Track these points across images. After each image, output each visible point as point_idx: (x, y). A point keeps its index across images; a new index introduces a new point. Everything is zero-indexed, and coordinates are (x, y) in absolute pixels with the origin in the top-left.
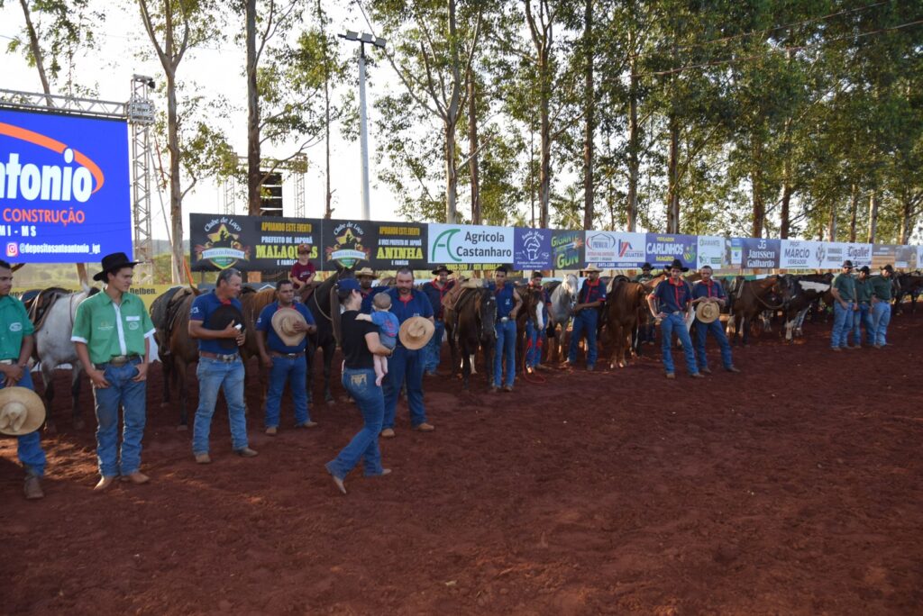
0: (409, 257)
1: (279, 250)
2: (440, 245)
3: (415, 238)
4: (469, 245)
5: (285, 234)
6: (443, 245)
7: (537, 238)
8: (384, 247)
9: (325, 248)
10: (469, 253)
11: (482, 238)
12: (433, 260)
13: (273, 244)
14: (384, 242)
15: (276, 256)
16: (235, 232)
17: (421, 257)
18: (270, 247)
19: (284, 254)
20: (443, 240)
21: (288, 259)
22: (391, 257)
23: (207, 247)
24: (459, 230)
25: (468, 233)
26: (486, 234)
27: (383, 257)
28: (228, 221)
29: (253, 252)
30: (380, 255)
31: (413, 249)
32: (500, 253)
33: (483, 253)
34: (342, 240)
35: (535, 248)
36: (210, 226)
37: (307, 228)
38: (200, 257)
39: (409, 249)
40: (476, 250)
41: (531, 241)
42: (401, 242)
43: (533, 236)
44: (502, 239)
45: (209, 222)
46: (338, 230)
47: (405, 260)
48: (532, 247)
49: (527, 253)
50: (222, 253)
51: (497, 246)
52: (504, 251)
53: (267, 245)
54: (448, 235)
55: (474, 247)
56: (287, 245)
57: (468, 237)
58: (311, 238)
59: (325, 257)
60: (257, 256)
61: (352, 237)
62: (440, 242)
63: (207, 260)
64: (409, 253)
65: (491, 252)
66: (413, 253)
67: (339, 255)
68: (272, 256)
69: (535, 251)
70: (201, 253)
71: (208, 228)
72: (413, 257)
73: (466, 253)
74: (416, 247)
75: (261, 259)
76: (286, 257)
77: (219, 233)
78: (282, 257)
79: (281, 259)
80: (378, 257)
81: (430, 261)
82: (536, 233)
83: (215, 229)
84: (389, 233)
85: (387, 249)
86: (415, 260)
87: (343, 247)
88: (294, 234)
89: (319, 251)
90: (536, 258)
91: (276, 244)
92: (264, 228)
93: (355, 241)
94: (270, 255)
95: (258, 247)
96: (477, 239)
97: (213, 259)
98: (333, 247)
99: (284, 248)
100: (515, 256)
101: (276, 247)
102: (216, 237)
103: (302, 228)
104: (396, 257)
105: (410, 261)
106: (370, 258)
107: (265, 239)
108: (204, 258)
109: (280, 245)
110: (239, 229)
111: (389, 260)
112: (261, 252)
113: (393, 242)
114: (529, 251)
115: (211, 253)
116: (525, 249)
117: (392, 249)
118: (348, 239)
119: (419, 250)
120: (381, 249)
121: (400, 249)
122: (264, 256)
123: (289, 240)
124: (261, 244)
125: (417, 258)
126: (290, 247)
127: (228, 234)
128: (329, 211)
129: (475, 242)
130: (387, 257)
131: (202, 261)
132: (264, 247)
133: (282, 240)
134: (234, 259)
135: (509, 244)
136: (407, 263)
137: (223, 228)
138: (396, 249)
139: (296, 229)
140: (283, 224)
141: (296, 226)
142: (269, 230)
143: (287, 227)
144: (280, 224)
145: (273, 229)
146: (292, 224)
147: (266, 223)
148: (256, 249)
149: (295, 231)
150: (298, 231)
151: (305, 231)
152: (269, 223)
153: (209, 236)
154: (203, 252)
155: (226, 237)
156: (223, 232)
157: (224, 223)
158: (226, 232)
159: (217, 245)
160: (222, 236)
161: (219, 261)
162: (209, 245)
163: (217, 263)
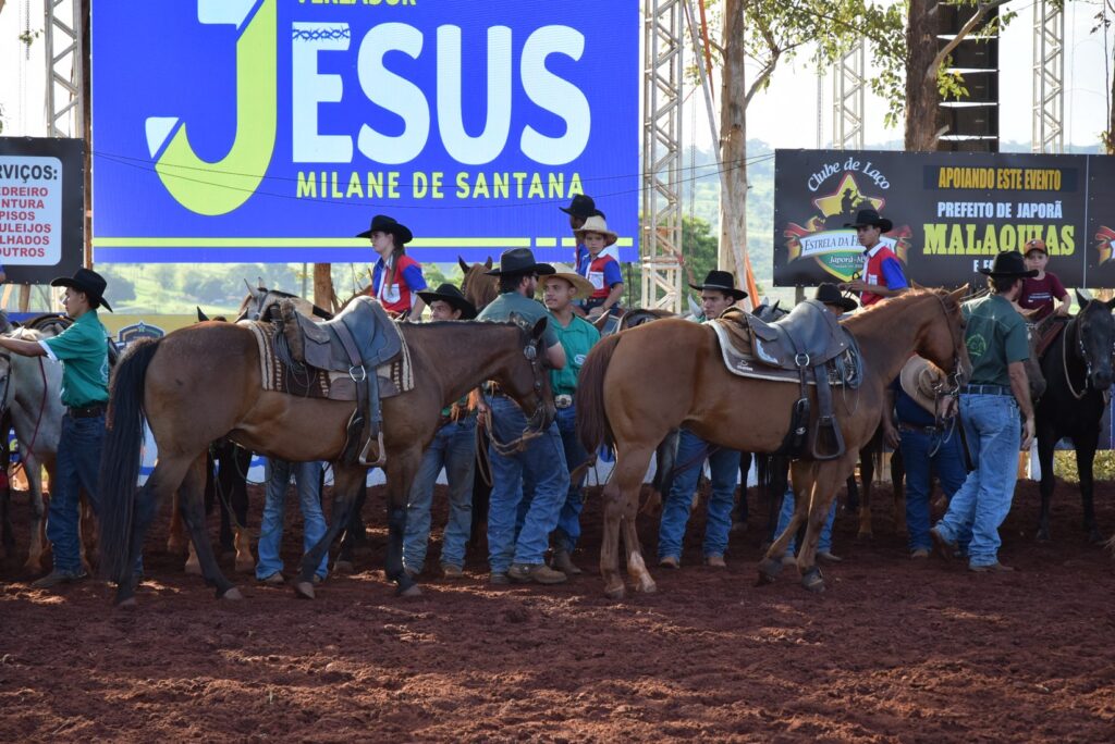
1: (980, 235)
5: (993, 195)
9: (1094, 229)
13: (964, 222)
15: (971, 251)
16: (878, 192)
18: (957, 228)
19: (990, 245)
23: (812, 227)
28: (862, 167)
29: (918, 240)
36: (820, 179)
37: (1050, 179)
38: (795, 252)
45: (819, 169)
50: (843, 241)
53: (950, 222)
56: (999, 224)
58: (1059, 204)
59: (1094, 253)
60: (927, 251)
63: (811, 259)
68: (961, 251)
70: (797, 243)
71: (814, 183)
75: (935, 257)
77: (840, 195)
78: (985, 252)
79: (981, 258)
83: (830, 187)
88: (1016, 196)
89: (1077, 238)
91: (971, 221)
92: (943, 183)
94: (957, 248)
95: (928, 228)
97: (823, 257)
99: (990, 229)
101: (971, 228)
102: (831, 205)
103: (1037, 179)
107: (946, 208)
108: (804, 253)
109: (981, 224)
110: (885, 185)
112: (934, 240)
115: (821, 244)
122: (942, 251)
123: (1004, 210)
124: (936, 220)
126: (1007, 228)
127: (861, 198)
131: (800, 260)
132: (943, 228)
133: (987, 209)
137: (849, 183)
139: (1022, 183)
140: (991, 170)
141: (1023, 175)
142: (956, 186)
143: (1000, 179)
144: (983, 170)
145: (967, 184)
146: (1013, 171)
147: (949, 169)
148: (923, 233)
149: (1019, 187)
150: (1027, 187)
151: (1045, 186)
152: (957, 169)
153: (816, 202)
154: (803, 241)
155: (854, 205)
156: (848, 192)
157: (852, 172)
158: (855, 192)
159: (834, 223)
160: (846, 202)
161: (837, 260)
162: (817, 223)
163: (833, 266)
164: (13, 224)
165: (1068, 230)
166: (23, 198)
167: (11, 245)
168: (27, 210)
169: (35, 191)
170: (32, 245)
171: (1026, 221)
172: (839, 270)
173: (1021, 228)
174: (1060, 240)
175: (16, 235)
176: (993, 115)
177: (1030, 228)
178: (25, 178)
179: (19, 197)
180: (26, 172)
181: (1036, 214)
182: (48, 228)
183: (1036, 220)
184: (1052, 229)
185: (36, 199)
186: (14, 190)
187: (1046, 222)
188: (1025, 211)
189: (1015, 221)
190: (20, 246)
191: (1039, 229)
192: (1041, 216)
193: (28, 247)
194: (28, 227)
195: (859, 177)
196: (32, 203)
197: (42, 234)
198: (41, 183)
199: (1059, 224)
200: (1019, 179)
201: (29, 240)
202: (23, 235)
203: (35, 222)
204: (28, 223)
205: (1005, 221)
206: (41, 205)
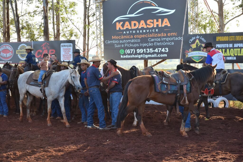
1: (226, 51)
13: (222, 48)
16: (203, 43)
19: (228, 54)
21: (230, 56)
23: (190, 51)
28: (200, 37)
36: (191, 40)
37: (241, 38)
38: (187, 56)
45: (191, 38)
50: (197, 54)
53: (219, 49)
56: (230, 49)
63: (190, 58)
70: (187, 54)
71: (190, 41)
76: (229, 55)
83: (194, 42)
88: (234, 42)
91: (224, 48)
92: (217, 40)
99: (228, 50)
101: (224, 50)
102: (194, 46)
103: (238, 38)
107: (218, 46)
108: (189, 56)
109: (226, 49)
110: (205, 41)
115: (192, 54)
123: (231, 45)
126: (232, 49)
131: (188, 58)
133: (227, 45)
134: (202, 57)
137: (197, 41)
139: (235, 39)
140: (228, 37)
141: (235, 37)
142: (220, 40)
143: (230, 38)
144: (226, 37)
145: (223, 40)
146: (233, 37)
147: (219, 37)
149: (234, 40)
150: (236, 40)
152: (220, 37)
153: (191, 45)
154: (188, 54)
155: (198, 46)
156: (197, 43)
157: (198, 39)
158: (199, 43)
159: (195, 50)
161: (195, 58)
162: (191, 50)
163: (194, 59)
164: (66, 54)
166: (68, 50)
167: (66, 58)
168: (68, 52)
169: (69, 49)
170: (69, 58)
171: (236, 48)
172: (196, 60)
173: (235, 50)
175: (67, 56)
177: (237, 49)
178: (68, 47)
179: (67, 50)
180: (68, 46)
181: (238, 46)
182: (71, 55)
183: (238, 48)
184: (242, 49)
185: (69, 50)
186: (66, 49)
188: (236, 45)
190: (67, 58)
191: (239, 49)
192: (240, 46)
193: (68, 58)
194: (68, 55)
196: (69, 51)
197: (70, 56)
198: (70, 48)
200: (234, 38)
201: (69, 57)
202: (68, 56)
203: (69, 54)
204: (68, 54)
206: (70, 51)
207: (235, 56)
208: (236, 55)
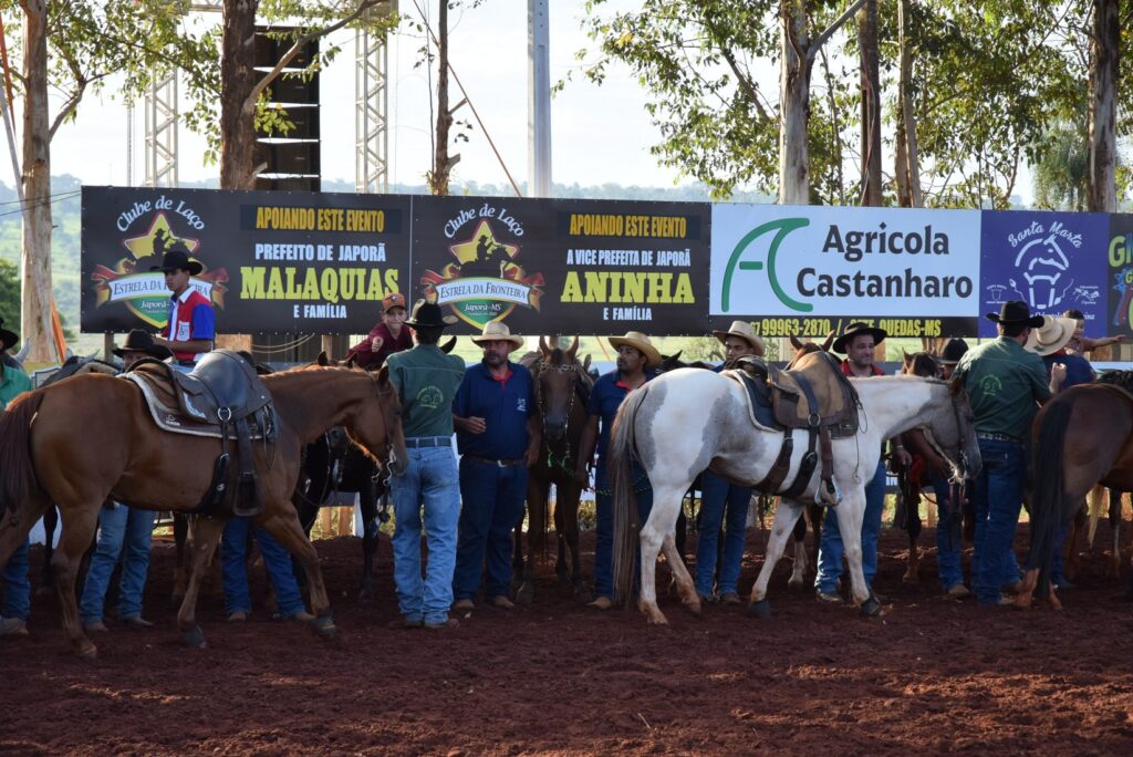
0: (653, 299)
1: (300, 279)
2: (744, 266)
3: (673, 244)
4: (835, 264)
6: (758, 266)
7: (1059, 240)
8: (581, 270)
9: (419, 272)
10: (836, 287)
11: (876, 243)
12: (725, 306)
13: (283, 264)
14: (583, 256)
15: (291, 295)
16: (190, 232)
17: (690, 299)
18: (275, 272)
19: (310, 290)
20: (757, 251)
21: (322, 301)
22: (601, 298)
23: (122, 270)
24: (804, 222)
25: (834, 230)
26: (888, 232)
27: (578, 298)
28: (175, 206)
29: (235, 284)
30: (571, 292)
31: (667, 278)
32: (935, 287)
33: (878, 287)
34: (467, 252)
35: (1052, 271)
36: (130, 218)
37: (373, 220)
38: (104, 296)
39: (653, 277)
40: (859, 278)
41: (1040, 251)
42: (632, 257)
43: (1046, 235)
44: (943, 245)
45: (129, 207)
46: (456, 225)
47: (644, 305)
48: (1039, 269)
49: (1023, 285)
50: (154, 285)
51: (926, 265)
52: (947, 282)
53: (268, 265)
54: (772, 234)
55: (851, 269)
56: (320, 267)
57: (833, 239)
58: (382, 247)
60: (244, 295)
61: (493, 244)
62: (747, 255)
63: (121, 304)
64: (654, 288)
65: (907, 284)
66: (666, 288)
67: (457, 291)
68: (280, 295)
69: (1053, 281)
70: (106, 287)
71: (124, 223)
72: (666, 299)
73: (826, 287)
74: (676, 271)
75: (252, 302)
76: (316, 296)
77: (152, 235)
78: (306, 296)
79: (302, 303)
80: (565, 298)
81: (715, 309)
82: (1056, 227)
83: (141, 227)
84: (597, 231)
85: (588, 275)
86: (672, 306)
87: (470, 270)
88: (338, 238)
89: (401, 283)
90: (1054, 300)
91: (291, 264)
92: (261, 223)
93: (500, 254)
94: (276, 292)
95: (245, 271)
96: (862, 246)
97: (134, 302)
98: (439, 270)
99: (311, 273)
100: (984, 295)
101: (291, 272)
102: (142, 247)
103: (360, 220)
104: (615, 298)
105: (656, 308)
106: (542, 301)
107: (265, 250)
108: (114, 298)
109: (301, 267)
110: (200, 225)
111: (597, 307)
112: (252, 282)
113: (608, 256)
114: (1031, 280)
115: (132, 287)
116: (1017, 274)
117: (604, 276)
118: (482, 249)
119: (684, 279)
120: (572, 277)
121: (628, 276)
122: (261, 295)
123: (325, 252)
124: (253, 263)
125: (677, 299)
126: (329, 271)
127: (173, 238)
128: (443, 162)
129: (853, 254)
130: (589, 299)
131: (109, 305)
132: (261, 271)
133: (307, 252)
135: (965, 258)
136: (648, 315)
137: (161, 223)
138: (616, 277)
139: (344, 224)
140: (311, 211)
141: (344, 216)
142: (275, 226)
143: (320, 220)
144: (303, 211)
145: (287, 225)
146: (334, 212)
147: (267, 209)
148: (240, 277)
149: (341, 228)
150: (349, 228)
151: (367, 227)
152: (276, 209)
153: (127, 243)
154: (112, 284)
155: (167, 246)
156: (160, 232)
157: (164, 211)
158: (168, 232)
159: (146, 265)
160: (158, 243)
161: (149, 305)
162: (127, 265)
163: (144, 311)
165: (392, 273)
171: (348, 265)
172: (151, 316)
173: (343, 272)
174: (384, 285)
176: (314, 151)
177: (352, 272)
181: (359, 257)
183: (358, 264)
184: (375, 273)
187: (369, 266)
188: (348, 253)
189: (337, 264)
191: (362, 272)
192: (364, 259)
195: (171, 216)
199: (382, 267)
200: (341, 220)
205: (326, 264)
207: (341, 301)
208: (347, 296)
